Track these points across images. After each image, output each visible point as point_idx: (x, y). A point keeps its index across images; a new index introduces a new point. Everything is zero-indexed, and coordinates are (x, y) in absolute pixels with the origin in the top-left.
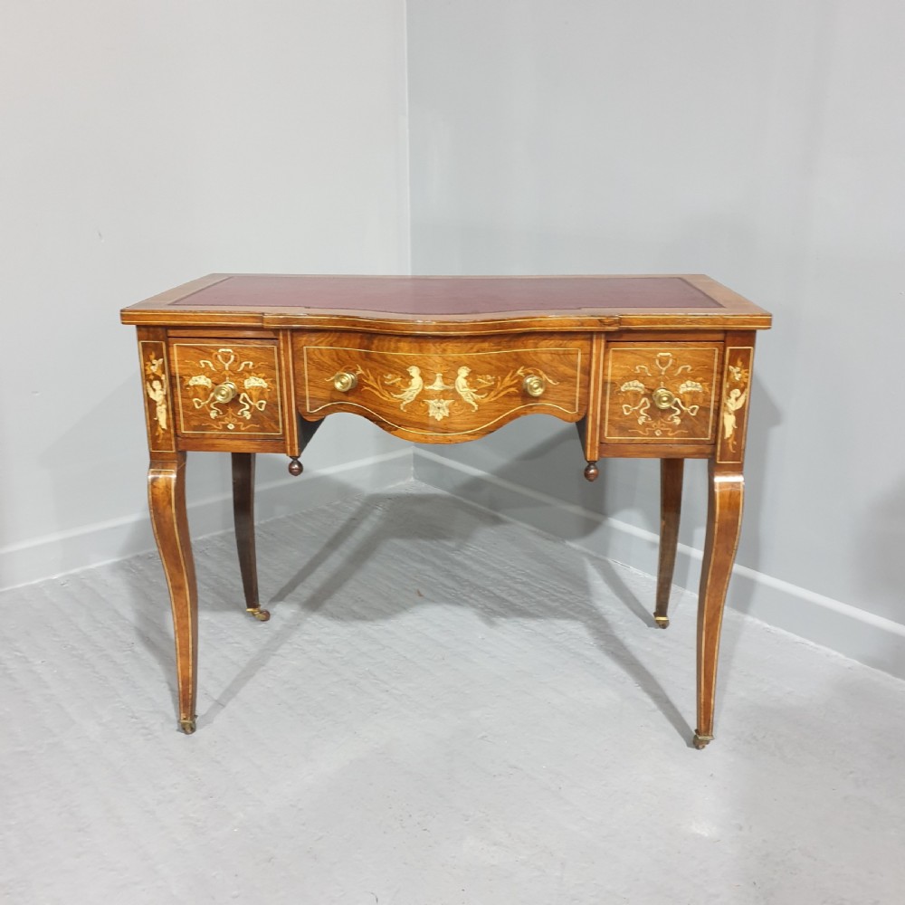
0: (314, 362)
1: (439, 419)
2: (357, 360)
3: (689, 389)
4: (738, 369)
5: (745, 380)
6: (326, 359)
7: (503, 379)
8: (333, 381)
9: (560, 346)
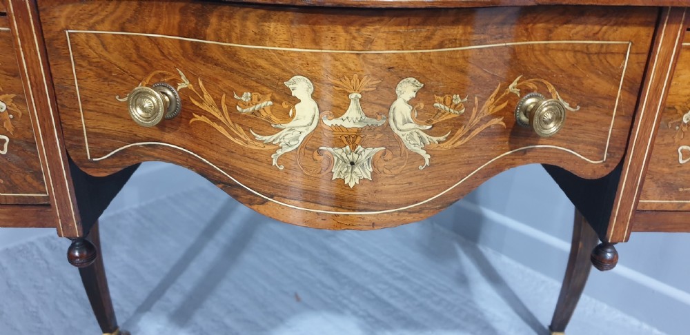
0: (90, 63)
1: (352, 185)
2: (177, 60)
6: (114, 57)
8: (127, 103)
9: (594, 36)
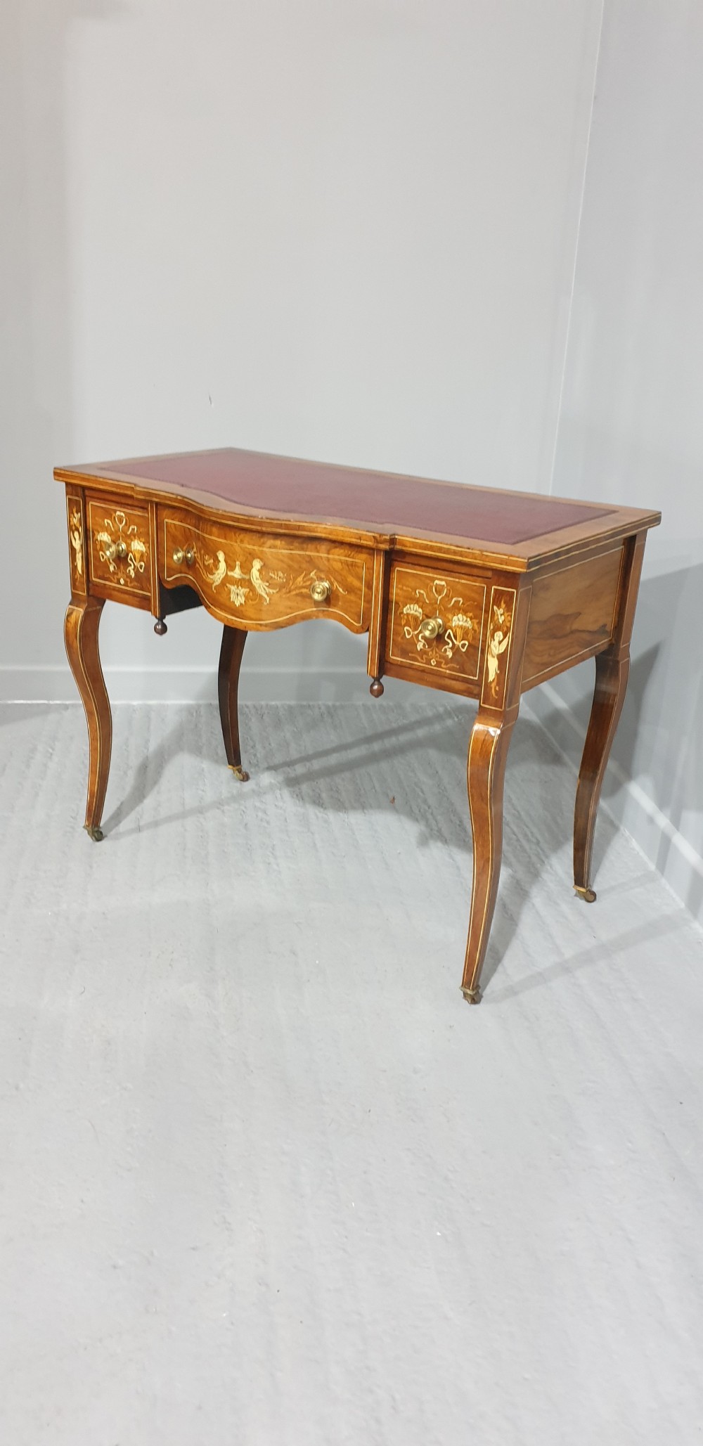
0: (171, 533)
1: (237, 605)
2: (194, 538)
3: (461, 623)
4: (501, 611)
5: (508, 624)
6: (175, 534)
7: (295, 579)
9: (349, 556)
